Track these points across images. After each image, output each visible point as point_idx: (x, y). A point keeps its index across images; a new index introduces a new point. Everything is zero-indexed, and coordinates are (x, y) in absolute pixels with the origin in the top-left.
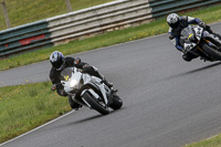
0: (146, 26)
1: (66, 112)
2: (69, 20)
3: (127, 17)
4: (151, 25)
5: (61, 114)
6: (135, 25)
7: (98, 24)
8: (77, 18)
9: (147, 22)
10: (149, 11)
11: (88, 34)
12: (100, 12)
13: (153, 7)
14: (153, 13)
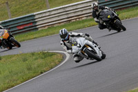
1: (45, 72)
5: (42, 73)
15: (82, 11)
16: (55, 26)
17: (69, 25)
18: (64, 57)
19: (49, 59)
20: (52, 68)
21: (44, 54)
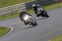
1: (2, 36)
2: (3, 10)
7: (11, 11)
8: (5, 10)
10: (25, 8)
11: (8, 14)
12: (11, 8)
15: (18, 9)
16: (6, 15)
17: (12, 15)
18: (10, 29)
19: (4, 30)
20: (5, 34)
21: (1, 28)
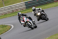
0: (24, 10)
1: (3, 33)
3: (19, 8)
4: (26, 10)
5: (2, 34)
6: (21, 10)
9: (25, 9)
13: (26, 5)
14: (26, 7)
17: (13, 13)
18: (11, 27)
